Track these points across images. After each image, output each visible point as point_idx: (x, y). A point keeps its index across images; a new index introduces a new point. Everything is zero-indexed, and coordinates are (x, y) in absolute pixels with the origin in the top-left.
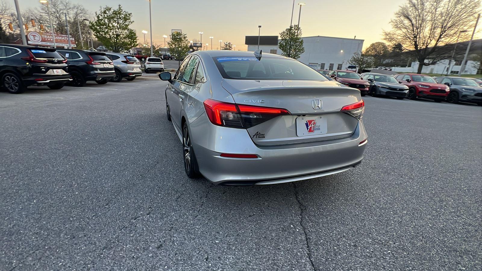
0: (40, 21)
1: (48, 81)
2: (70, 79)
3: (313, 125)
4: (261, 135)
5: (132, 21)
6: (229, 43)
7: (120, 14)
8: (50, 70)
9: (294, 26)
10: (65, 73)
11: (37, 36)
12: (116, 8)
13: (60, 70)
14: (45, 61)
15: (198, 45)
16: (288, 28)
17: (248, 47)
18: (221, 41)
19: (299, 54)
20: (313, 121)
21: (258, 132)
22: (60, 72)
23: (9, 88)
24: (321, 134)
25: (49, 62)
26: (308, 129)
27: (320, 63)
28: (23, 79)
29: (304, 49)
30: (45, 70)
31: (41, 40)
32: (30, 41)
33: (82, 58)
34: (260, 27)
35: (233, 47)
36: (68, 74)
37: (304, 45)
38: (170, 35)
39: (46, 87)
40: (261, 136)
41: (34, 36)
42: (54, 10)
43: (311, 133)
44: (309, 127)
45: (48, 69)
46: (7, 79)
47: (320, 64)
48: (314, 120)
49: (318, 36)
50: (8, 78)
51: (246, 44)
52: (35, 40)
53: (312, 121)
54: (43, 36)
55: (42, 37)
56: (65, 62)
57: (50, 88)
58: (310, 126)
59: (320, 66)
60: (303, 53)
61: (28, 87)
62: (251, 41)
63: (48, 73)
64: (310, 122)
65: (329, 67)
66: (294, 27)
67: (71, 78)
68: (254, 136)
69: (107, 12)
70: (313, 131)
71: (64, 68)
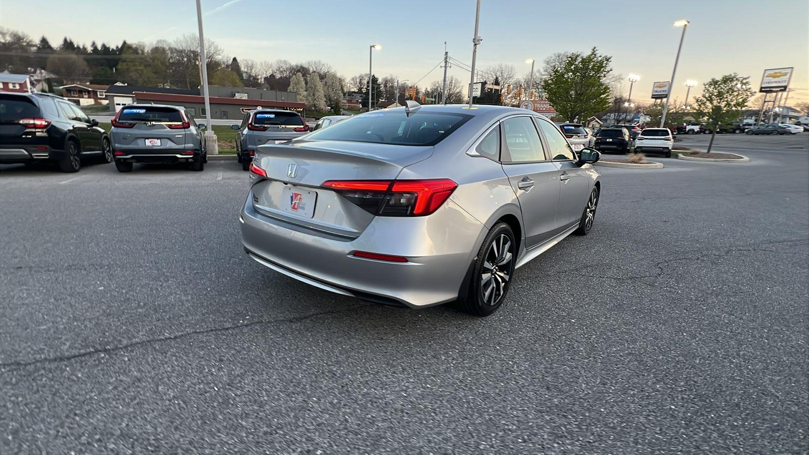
3: (298, 201)
7: (591, 61)
11: (530, 105)
24: (305, 216)
26: (291, 204)
40: (256, 200)
41: (526, 105)
53: (299, 194)
54: (536, 105)
58: (295, 201)
64: (296, 195)
68: (253, 198)
69: (573, 62)
70: (296, 209)
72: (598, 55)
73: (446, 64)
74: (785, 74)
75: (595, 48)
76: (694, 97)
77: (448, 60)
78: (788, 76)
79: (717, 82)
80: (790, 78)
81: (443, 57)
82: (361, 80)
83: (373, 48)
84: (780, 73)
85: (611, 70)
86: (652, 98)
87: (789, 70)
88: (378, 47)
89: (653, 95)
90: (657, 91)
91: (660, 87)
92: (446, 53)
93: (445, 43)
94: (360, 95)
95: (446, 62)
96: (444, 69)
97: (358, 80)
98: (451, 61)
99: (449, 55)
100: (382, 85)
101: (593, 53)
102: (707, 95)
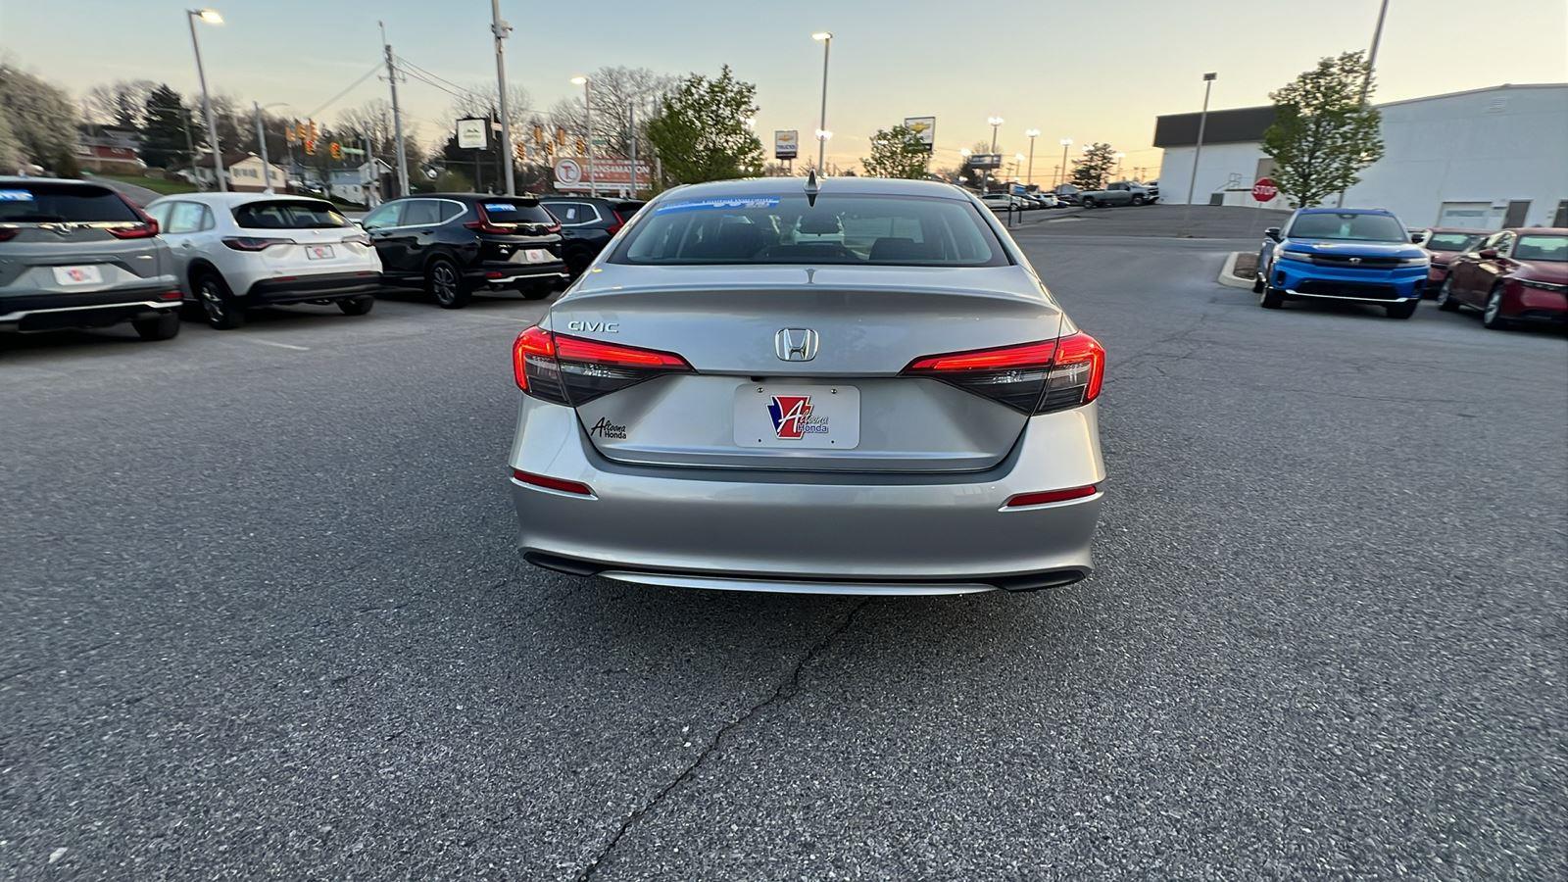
0: (583, 129)
1: (511, 279)
2: (563, 273)
3: (798, 415)
4: (613, 428)
5: (753, 108)
6: (1105, 145)
7: (723, 91)
8: (520, 251)
9: (1342, 59)
10: (553, 258)
11: (574, 167)
12: (714, 76)
13: (540, 250)
14: (510, 231)
15: (987, 160)
16: (1311, 71)
17: (1165, 154)
18: (1070, 142)
19: (1357, 170)
20: (801, 402)
21: (603, 419)
22: (539, 256)
23: (440, 296)
24: (833, 446)
25: (521, 231)
26: (777, 425)
27: (1503, 200)
28: (464, 275)
29: (1382, 147)
30: (506, 252)
31: (579, 178)
32: (558, 181)
33: (599, 219)
34: (1210, 77)
35: (1115, 157)
36: (561, 259)
37: (1384, 132)
38: (872, 137)
39: (517, 293)
40: (613, 432)
41: (566, 168)
42: (613, 98)
43: (790, 442)
44: (783, 421)
45: (515, 248)
46: (437, 275)
47: (1505, 205)
48: (805, 399)
49: (1506, 87)
50: (439, 272)
51: (1157, 143)
52: (568, 177)
53: (800, 399)
54: (585, 166)
55: (582, 169)
56: (556, 229)
57: (523, 297)
58: (788, 417)
59: (1504, 212)
60: (1373, 164)
61: (474, 294)
62: (1173, 132)
63: (513, 260)
64: (789, 403)
65: (1554, 215)
66: (1339, 62)
67: (566, 270)
68: (594, 429)
69: (694, 90)
70: (797, 434)
71: (550, 247)
72: (734, 81)
73: (392, 73)
74: (928, 127)
75: (726, 67)
76: (861, 159)
77: (394, 63)
78: (931, 129)
79: (886, 134)
80: (933, 133)
81: (383, 56)
82: (122, 95)
83: (195, 17)
84: (922, 124)
85: (757, 109)
86: (777, 157)
87: (930, 121)
88: (211, 17)
89: (778, 153)
90: (782, 147)
91: (785, 140)
92: (388, 48)
93: (381, 24)
94: (130, 135)
95: (391, 68)
96: (388, 83)
97: (114, 96)
98: (402, 67)
99: (394, 51)
100: (196, 113)
101: (725, 76)
102: (878, 155)
